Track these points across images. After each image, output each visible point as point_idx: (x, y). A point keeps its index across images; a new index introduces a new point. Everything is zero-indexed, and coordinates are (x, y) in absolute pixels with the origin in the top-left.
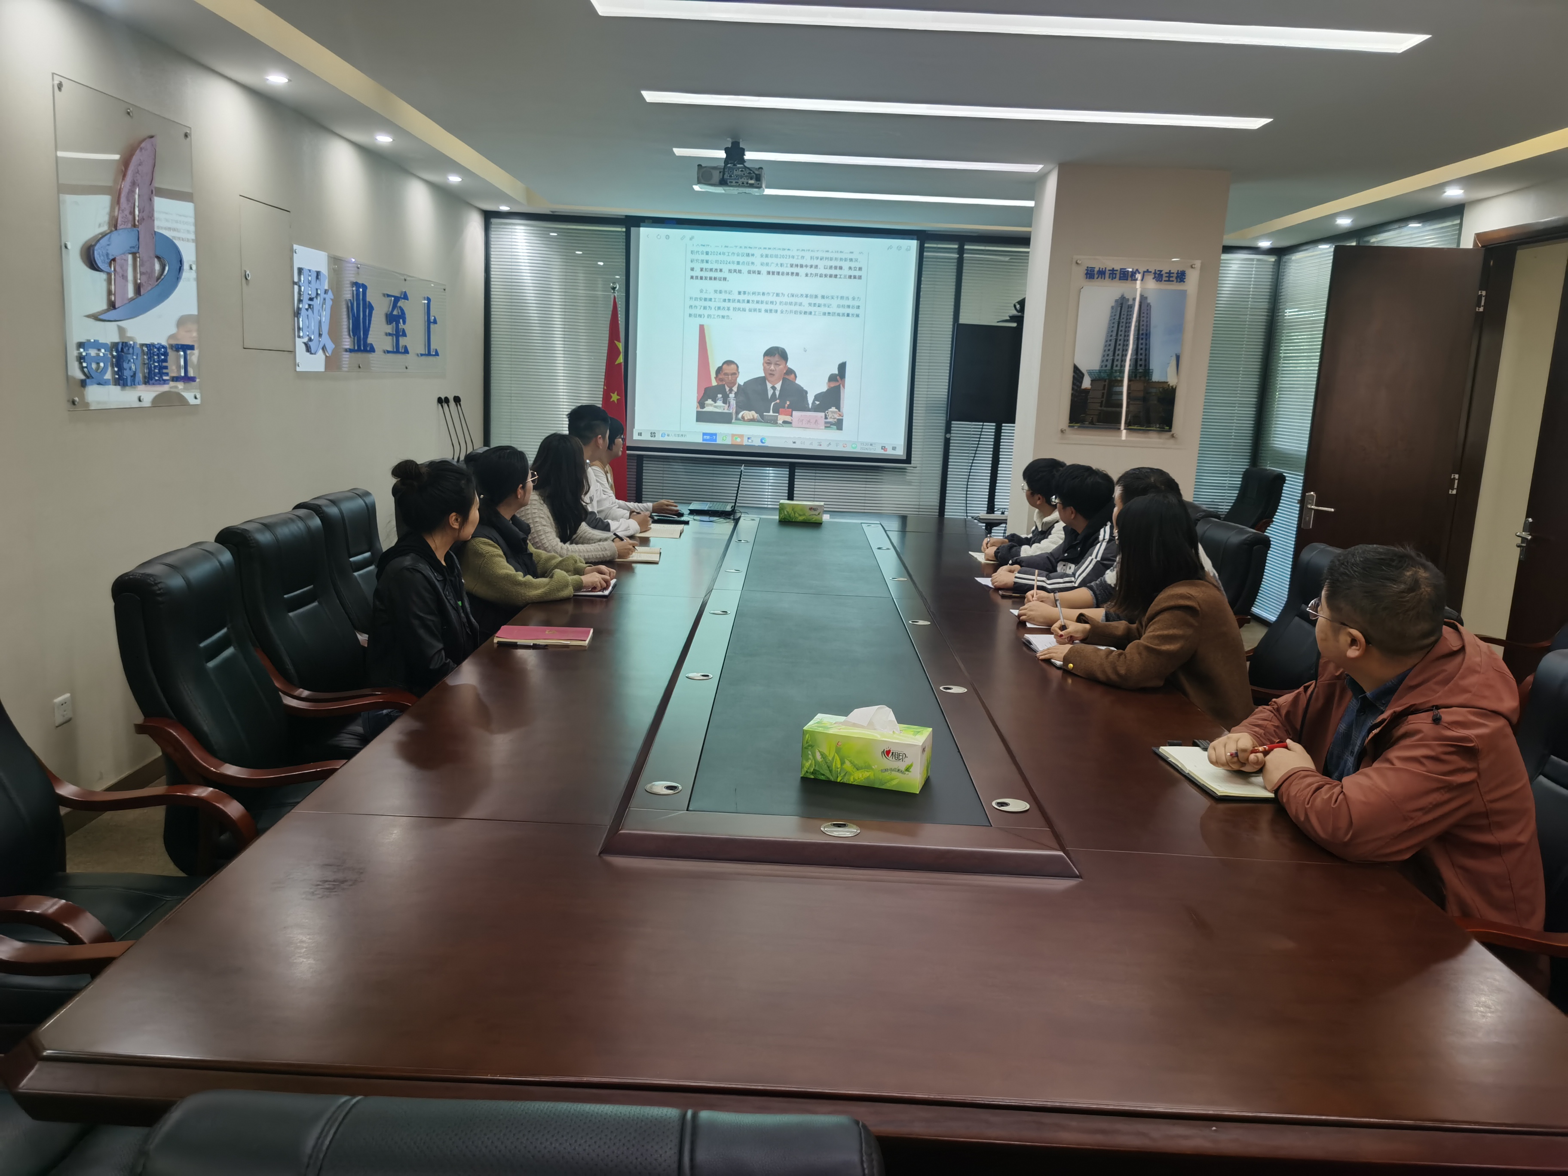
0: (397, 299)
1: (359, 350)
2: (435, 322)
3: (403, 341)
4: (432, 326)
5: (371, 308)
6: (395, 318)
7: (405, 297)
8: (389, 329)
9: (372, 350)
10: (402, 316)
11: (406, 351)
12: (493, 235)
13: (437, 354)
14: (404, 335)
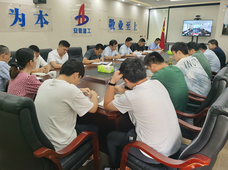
0: (128, 22)
1: (120, 29)
2: (136, 25)
3: (129, 28)
4: (136, 26)
5: (123, 24)
6: (128, 25)
7: (130, 22)
8: (127, 26)
9: (123, 29)
10: (129, 25)
11: (130, 29)
12: (150, 12)
13: (136, 30)
14: (129, 27)
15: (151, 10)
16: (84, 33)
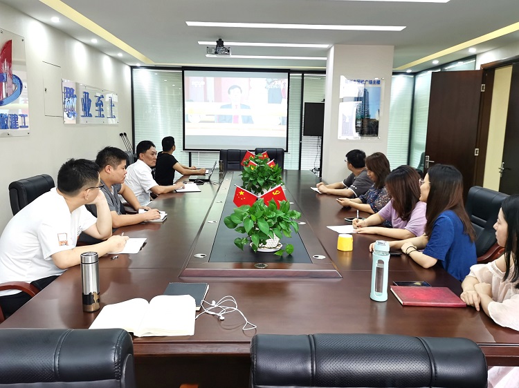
0: (100, 98)
1: (86, 116)
2: (114, 105)
3: (102, 113)
4: (113, 108)
5: (91, 101)
7: (103, 97)
8: (97, 108)
9: (91, 116)
10: (102, 104)
11: (104, 116)
12: (134, 75)
13: (115, 117)
14: (103, 110)
15: (134, 70)
16: (11, 128)
